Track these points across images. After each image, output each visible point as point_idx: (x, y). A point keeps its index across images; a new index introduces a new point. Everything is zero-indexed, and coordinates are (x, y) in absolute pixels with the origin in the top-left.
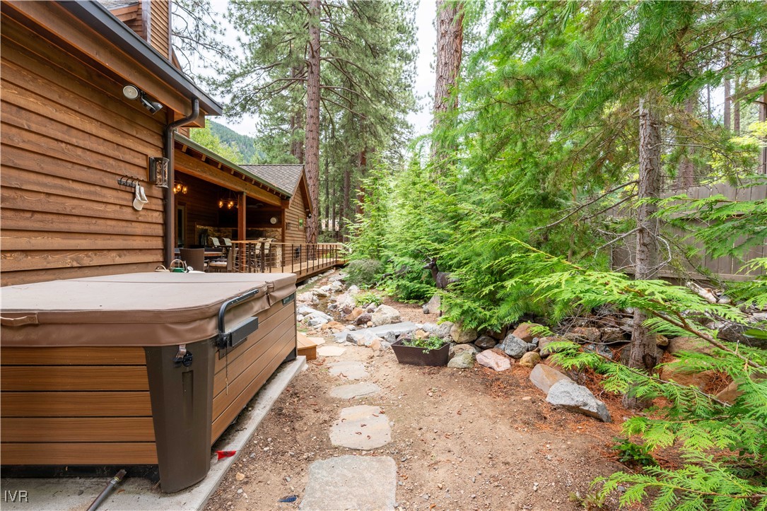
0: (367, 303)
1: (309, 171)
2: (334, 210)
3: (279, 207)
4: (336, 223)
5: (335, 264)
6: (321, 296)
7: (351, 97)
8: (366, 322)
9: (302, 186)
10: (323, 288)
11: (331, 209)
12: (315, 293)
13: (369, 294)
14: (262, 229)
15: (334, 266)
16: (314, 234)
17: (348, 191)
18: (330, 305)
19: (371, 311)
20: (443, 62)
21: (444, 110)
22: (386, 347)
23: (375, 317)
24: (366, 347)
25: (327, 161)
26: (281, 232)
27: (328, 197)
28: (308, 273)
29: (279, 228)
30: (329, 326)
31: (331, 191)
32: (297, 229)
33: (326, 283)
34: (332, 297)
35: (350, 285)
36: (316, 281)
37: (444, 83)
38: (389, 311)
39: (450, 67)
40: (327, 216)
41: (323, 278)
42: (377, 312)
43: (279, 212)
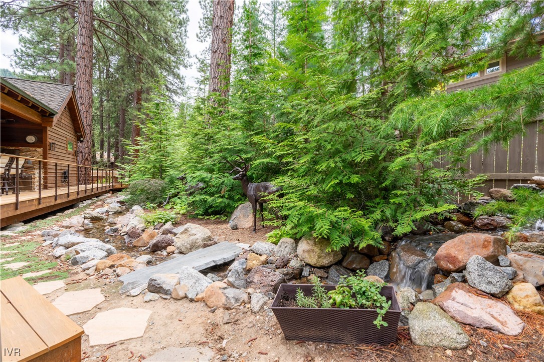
0: (159, 223)
1: (81, 97)
2: (109, 143)
3: (39, 125)
4: (111, 154)
5: (111, 188)
6: (95, 219)
7: (127, 35)
8: (165, 248)
9: (71, 107)
10: (98, 210)
11: (106, 144)
12: (87, 216)
13: (159, 212)
14: (13, 148)
15: (110, 191)
16: (87, 159)
17: (124, 126)
18: (108, 229)
19: (168, 232)
20: (219, 14)
21: (220, 55)
22: (237, 300)
23: (180, 241)
24: (192, 300)
25: (101, 99)
26: (41, 153)
27: (103, 132)
28: (79, 196)
29: (39, 147)
30: (109, 262)
31: (106, 127)
32: (65, 152)
33: (102, 206)
34: (111, 220)
35: (131, 205)
36: (89, 205)
37: (220, 32)
38: (198, 231)
39: (225, 20)
40: (102, 148)
41: (98, 201)
42: (182, 233)
43: (40, 132)
